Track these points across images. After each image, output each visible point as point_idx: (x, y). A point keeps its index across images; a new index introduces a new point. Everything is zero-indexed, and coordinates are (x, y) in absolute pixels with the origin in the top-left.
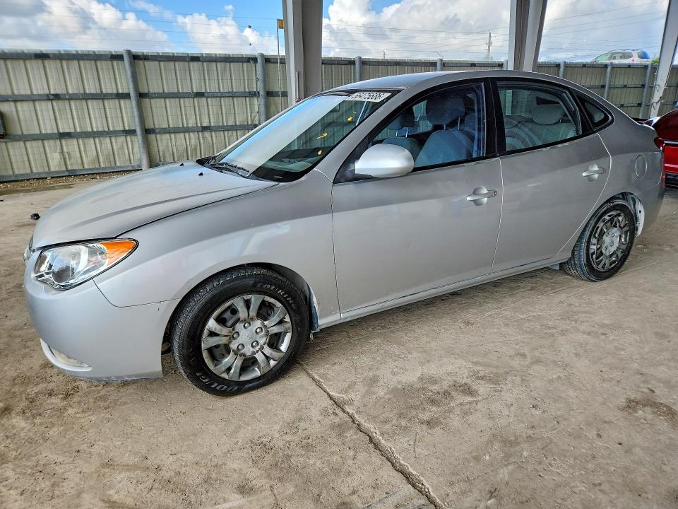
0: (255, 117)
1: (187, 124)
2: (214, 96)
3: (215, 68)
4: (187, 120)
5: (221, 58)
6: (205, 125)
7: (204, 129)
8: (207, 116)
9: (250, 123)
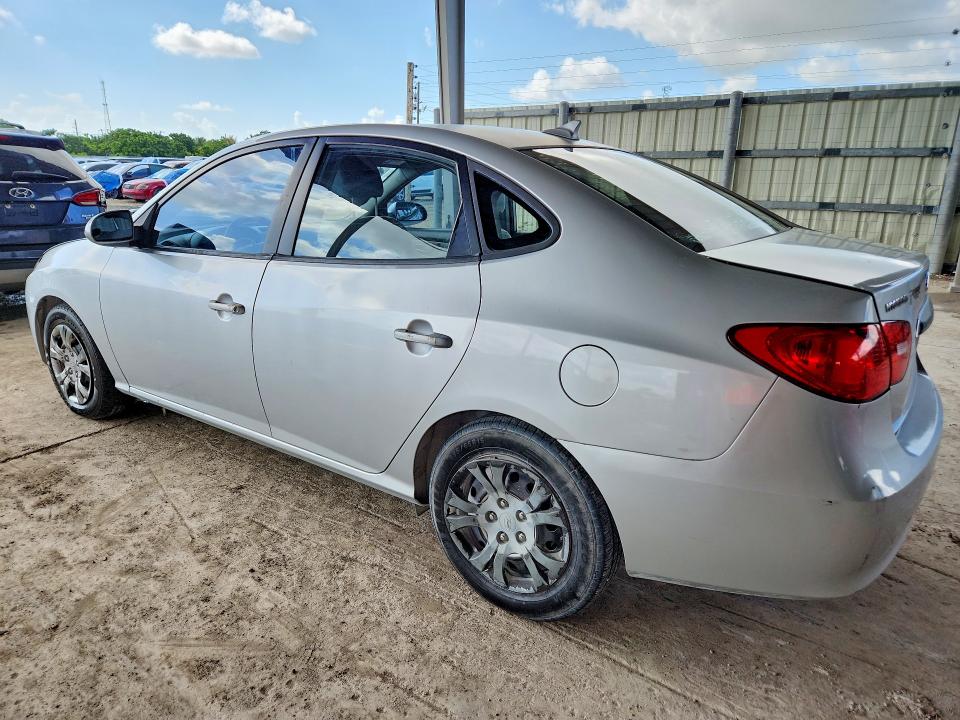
0: (932, 193)
1: (799, 196)
2: (858, 154)
3: (875, 109)
4: (799, 192)
5: (890, 91)
6: (827, 200)
7: (824, 206)
8: (836, 187)
9: (919, 203)
